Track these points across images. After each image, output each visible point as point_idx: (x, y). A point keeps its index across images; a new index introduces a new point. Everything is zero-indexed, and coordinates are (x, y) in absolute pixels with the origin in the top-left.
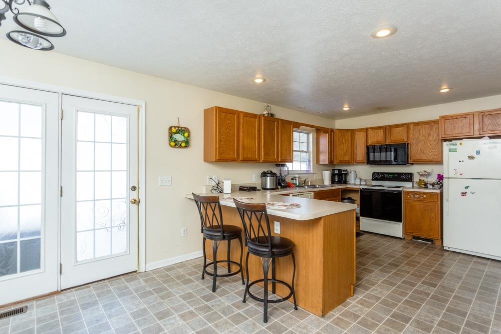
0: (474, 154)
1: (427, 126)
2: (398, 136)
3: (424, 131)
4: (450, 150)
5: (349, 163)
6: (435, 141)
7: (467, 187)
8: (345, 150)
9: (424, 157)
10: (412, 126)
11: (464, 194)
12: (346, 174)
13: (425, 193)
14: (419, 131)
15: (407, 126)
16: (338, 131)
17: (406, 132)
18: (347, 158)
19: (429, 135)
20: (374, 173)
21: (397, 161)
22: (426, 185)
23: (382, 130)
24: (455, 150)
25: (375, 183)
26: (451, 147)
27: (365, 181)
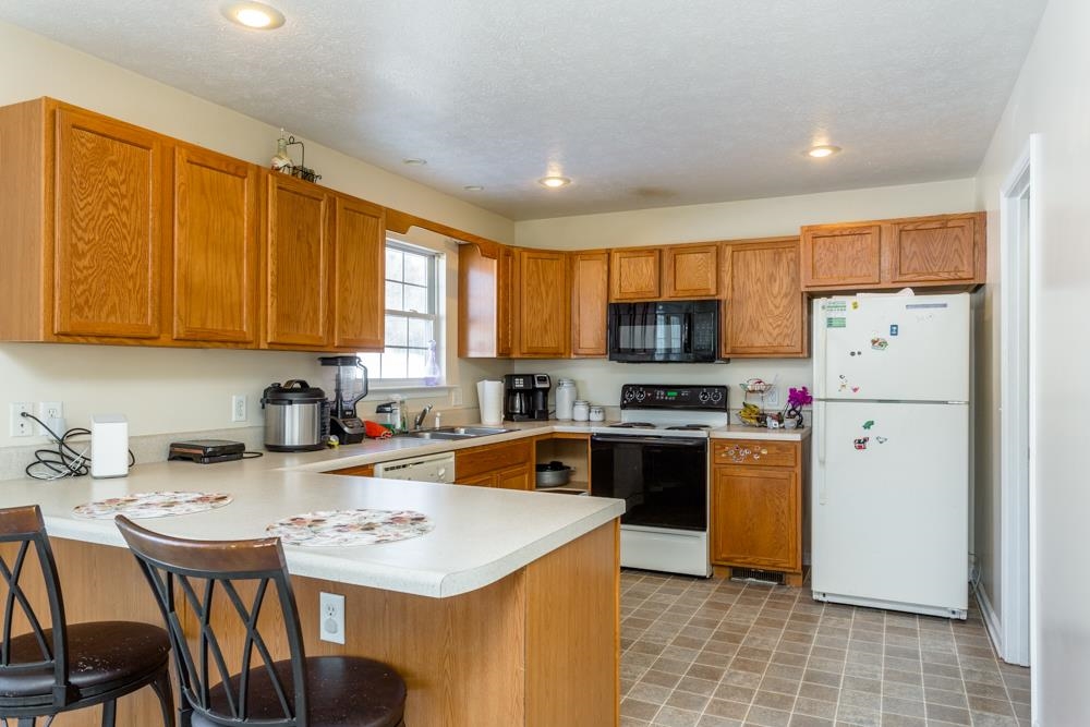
0: (885, 335)
1: (768, 254)
2: (695, 279)
3: (759, 266)
4: (830, 322)
5: (555, 355)
6: (786, 295)
7: (868, 425)
8: (546, 316)
9: (759, 341)
10: (729, 250)
11: (861, 444)
12: (546, 391)
13: (764, 443)
14: (747, 266)
15: (716, 249)
16: (525, 255)
17: (714, 266)
18: (550, 341)
19: (772, 278)
20: (626, 388)
21: (694, 353)
22: (761, 420)
23: (651, 259)
24: (842, 324)
25: (629, 416)
26: (835, 314)
27: (603, 410)
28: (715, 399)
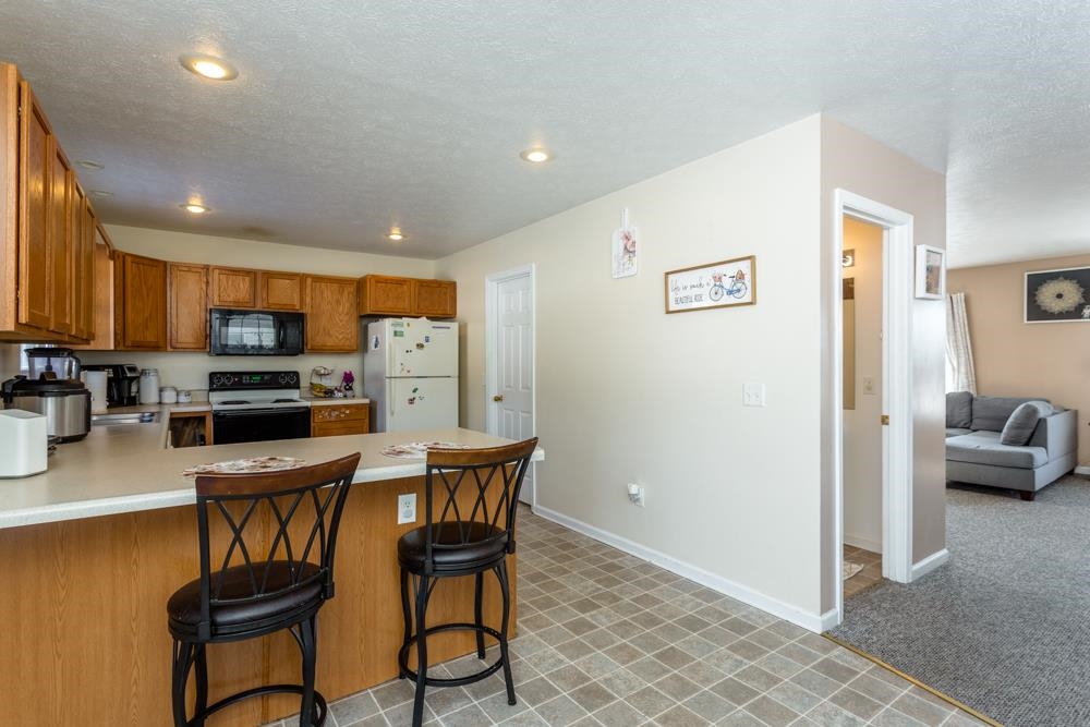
0: (423, 341)
1: (335, 286)
2: (285, 295)
3: (329, 293)
4: (396, 333)
5: (157, 347)
6: (347, 314)
7: (415, 391)
8: (147, 314)
9: (330, 342)
10: (309, 281)
11: (412, 401)
13: (347, 407)
14: (322, 293)
15: (301, 279)
17: (298, 290)
18: (150, 337)
19: (338, 302)
21: (283, 348)
22: (329, 393)
23: (247, 279)
24: (401, 334)
25: (217, 397)
26: (398, 329)
27: (188, 394)
28: (290, 380)
